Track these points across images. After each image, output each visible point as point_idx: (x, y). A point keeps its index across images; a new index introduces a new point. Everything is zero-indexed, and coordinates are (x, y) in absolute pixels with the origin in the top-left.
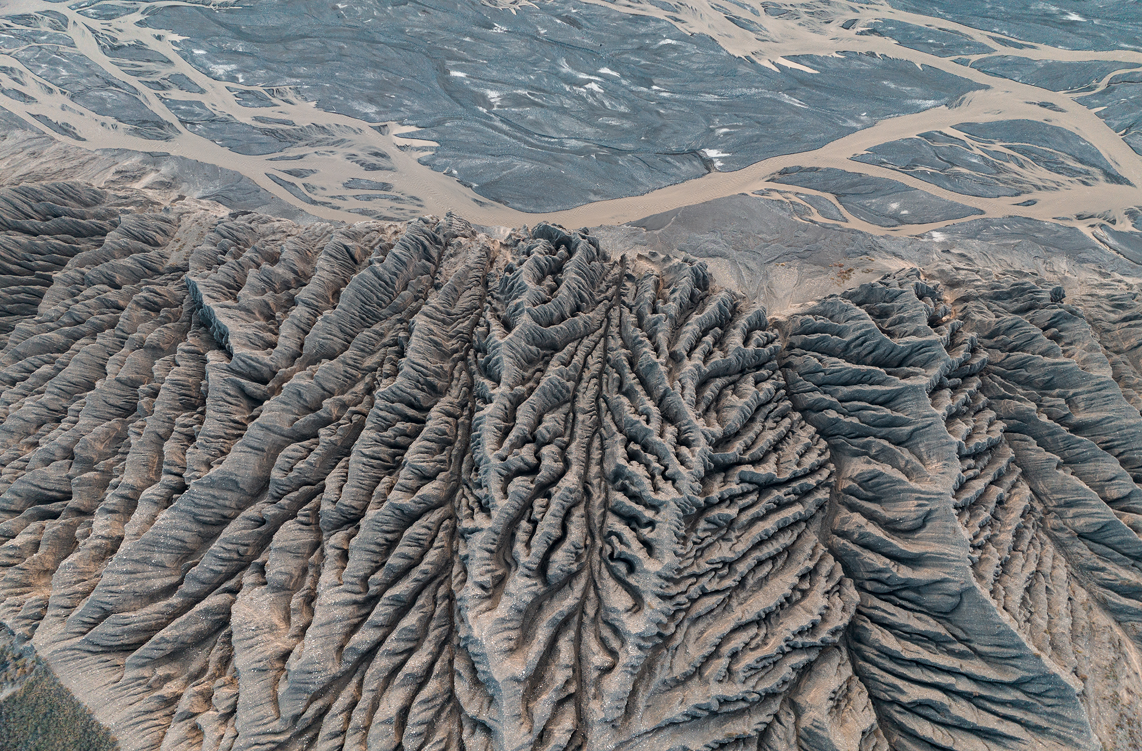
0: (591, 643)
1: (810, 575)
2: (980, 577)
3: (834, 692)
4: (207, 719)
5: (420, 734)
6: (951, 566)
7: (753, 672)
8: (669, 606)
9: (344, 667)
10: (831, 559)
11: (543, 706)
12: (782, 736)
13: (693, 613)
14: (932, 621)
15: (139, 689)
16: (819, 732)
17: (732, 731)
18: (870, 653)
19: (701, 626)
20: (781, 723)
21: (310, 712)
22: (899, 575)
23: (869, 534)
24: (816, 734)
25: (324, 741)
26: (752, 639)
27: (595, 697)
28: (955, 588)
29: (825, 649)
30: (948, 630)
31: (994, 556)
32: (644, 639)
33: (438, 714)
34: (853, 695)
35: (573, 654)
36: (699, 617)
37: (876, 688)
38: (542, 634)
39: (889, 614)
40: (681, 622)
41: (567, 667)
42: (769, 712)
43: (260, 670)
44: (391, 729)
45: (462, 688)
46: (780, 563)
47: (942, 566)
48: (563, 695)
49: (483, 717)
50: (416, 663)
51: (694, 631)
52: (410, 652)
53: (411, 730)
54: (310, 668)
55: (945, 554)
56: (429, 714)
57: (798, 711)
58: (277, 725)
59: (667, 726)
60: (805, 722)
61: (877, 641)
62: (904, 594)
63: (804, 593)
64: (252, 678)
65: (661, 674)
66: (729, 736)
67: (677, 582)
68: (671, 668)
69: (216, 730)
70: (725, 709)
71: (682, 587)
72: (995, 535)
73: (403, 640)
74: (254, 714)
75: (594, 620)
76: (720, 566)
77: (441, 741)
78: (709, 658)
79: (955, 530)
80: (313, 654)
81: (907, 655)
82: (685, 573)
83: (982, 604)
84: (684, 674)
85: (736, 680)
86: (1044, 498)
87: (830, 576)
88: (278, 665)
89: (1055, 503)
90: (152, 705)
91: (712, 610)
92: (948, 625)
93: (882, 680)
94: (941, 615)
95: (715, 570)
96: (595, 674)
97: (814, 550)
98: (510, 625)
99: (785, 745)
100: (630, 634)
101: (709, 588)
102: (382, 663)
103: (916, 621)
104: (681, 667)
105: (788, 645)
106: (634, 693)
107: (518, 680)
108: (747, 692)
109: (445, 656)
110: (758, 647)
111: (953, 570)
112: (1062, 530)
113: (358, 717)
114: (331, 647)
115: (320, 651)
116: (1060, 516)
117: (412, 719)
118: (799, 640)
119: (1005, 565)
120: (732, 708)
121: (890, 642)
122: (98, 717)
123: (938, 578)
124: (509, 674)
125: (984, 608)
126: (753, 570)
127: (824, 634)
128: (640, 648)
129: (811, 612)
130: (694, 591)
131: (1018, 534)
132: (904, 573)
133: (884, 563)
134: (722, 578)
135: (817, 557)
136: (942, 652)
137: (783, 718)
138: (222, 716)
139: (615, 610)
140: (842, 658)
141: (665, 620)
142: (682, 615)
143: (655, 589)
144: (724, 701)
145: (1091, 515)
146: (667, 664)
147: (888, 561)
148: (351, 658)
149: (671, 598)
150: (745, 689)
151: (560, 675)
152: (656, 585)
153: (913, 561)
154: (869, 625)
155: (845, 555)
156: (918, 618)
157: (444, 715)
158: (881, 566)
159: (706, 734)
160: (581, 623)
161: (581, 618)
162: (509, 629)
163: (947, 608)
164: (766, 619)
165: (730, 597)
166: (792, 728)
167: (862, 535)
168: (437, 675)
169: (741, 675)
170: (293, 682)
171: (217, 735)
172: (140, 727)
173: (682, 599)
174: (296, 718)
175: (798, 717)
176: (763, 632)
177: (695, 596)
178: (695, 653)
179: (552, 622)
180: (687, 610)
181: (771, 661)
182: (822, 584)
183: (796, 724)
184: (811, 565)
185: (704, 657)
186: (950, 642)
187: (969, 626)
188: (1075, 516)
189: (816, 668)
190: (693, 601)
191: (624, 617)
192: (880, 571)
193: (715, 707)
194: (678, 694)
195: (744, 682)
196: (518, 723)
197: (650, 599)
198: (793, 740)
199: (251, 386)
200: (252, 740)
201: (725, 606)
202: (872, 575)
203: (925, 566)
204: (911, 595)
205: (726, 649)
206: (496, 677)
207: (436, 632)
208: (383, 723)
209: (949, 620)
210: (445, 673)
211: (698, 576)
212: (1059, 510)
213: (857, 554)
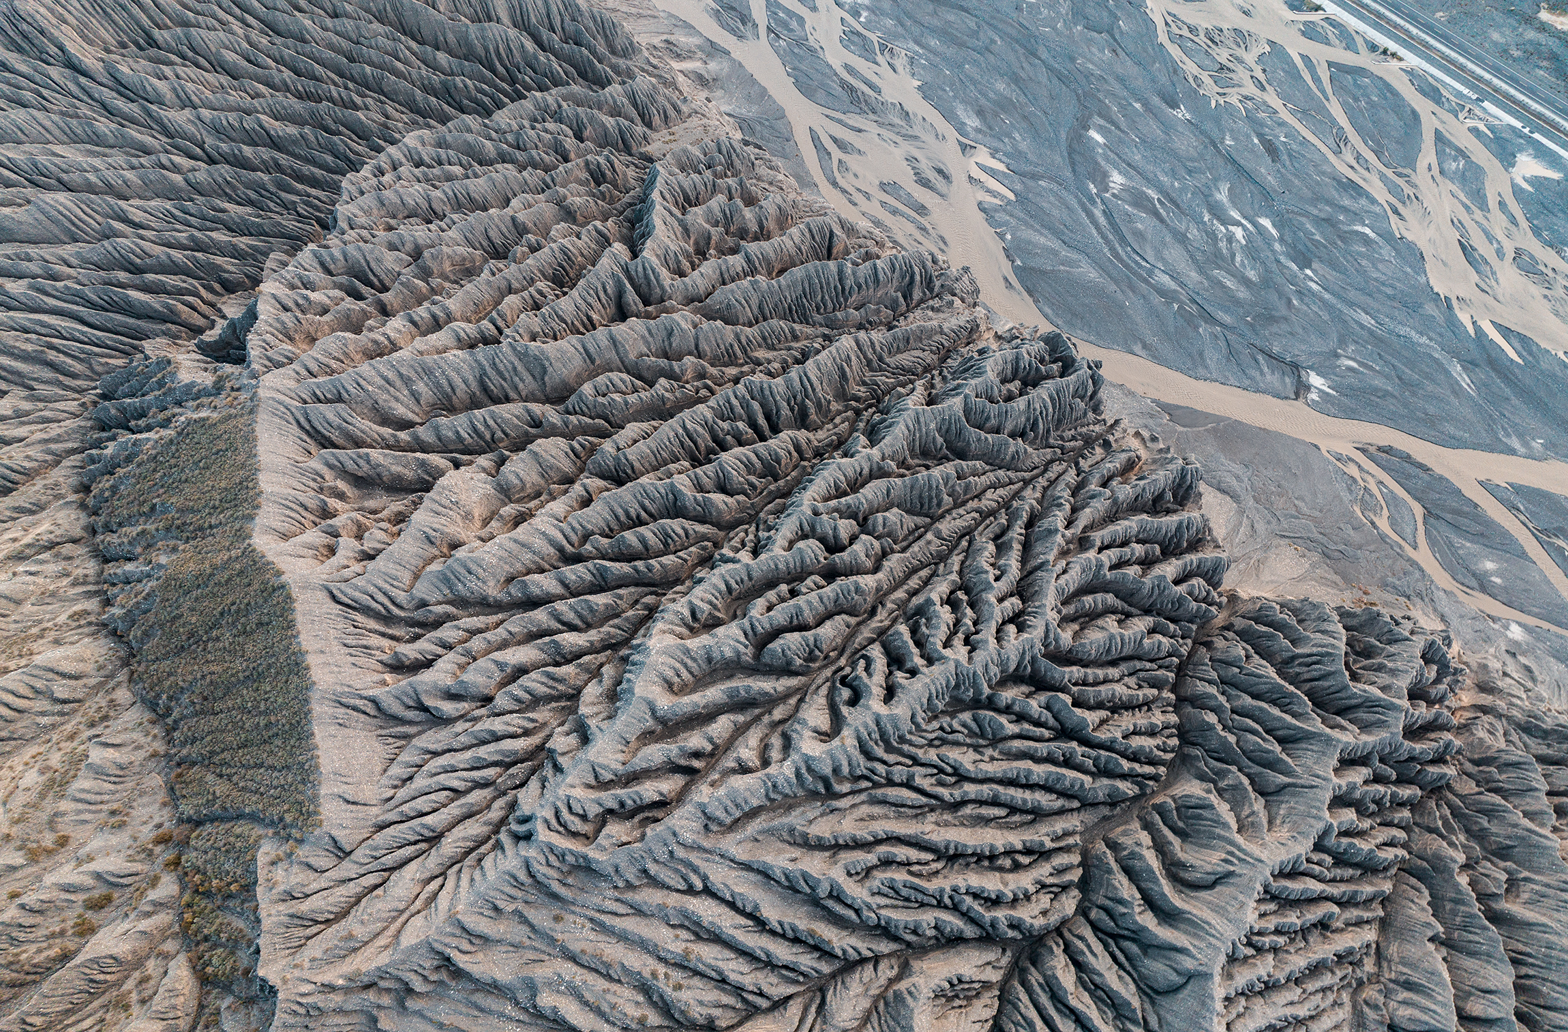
0: (753, 738)
1: (1040, 854)
2: (1229, 976)
3: (960, 981)
4: (347, 545)
5: (519, 701)
6: (1203, 940)
7: (892, 893)
8: (862, 763)
9: (501, 596)
10: (1075, 859)
11: (655, 753)
12: (865, 980)
13: (879, 792)
14: (1132, 987)
15: (312, 484)
16: (909, 1000)
17: (819, 931)
18: (1034, 977)
19: (877, 810)
20: (875, 969)
21: (439, 609)
22: (1138, 918)
23: (1141, 857)
24: (903, 1000)
25: (429, 640)
26: (918, 863)
27: (712, 785)
28: (1188, 964)
29: (988, 937)
30: (1143, 1010)
31: (1265, 967)
32: (809, 769)
33: (550, 699)
34: (978, 1004)
35: (726, 735)
36: (883, 802)
37: (1009, 1018)
38: (714, 694)
39: (1092, 952)
40: (860, 791)
41: (710, 740)
42: (874, 947)
43: (428, 538)
44: (498, 676)
45: (592, 691)
46: (1016, 818)
47: (1195, 935)
48: (683, 762)
49: (592, 723)
50: (571, 640)
51: (865, 810)
52: (572, 628)
53: (514, 689)
54: (473, 567)
55: (1209, 924)
56: (542, 690)
57: (905, 970)
58: (401, 597)
59: (759, 872)
60: (902, 986)
61: (1053, 968)
62: (1127, 944)
63: (1017, 867)
64: (416, 539)
65: (795, 819)
66: (812, 933)
67: (889, 749)
68: (811, 822)
69: (348, 558)
70: (830, 904)
71: (891, 758)
72: (1287, 952)
73: (576, 612)
74: (392, 568)
75: (775, 725)
76: (949, 770)
77: (533, 720)
78: (858, 845)
79: (1242, 905)
80: (487, 557)
81: (1073, 1002)
82: (906, 747)
83: (1204, 1000)
84: (820, 839)
85: (868, 884)
86: (1385, 964)
87: (1060, 871)
88: (445, 550)
89: (1393, 976)
90: (312, 504)
91: (903, 806)
92: (1147, 1006)
93: (1023, 1010)
94: (1151, 991)
95: (941, 771)
96: (733, 764)
97: (1067, 834)
98: (689, 662)
99: (861, 990)
100: (798, 750)
101: (918, 781)
102: (540, 616)
103: (1115, 978)
104: (823, 829)
105: (951, 897)
106: (754, 813)
107: (653, 711)
108: (870, 908)
109: (602, 657)
110: (919, 875)
111: (1203, 945)
112: (1376, 1007)
113: (476, 644)
114: (507, 567)
115: (494, 561)
116: (1387, 994)
117: (524, 680)
118: (968, 900)
119: (1270, 987)
120: (839, 909)
121: (1067, 978)
122: (261, 477)
123: (1179, 944)
124: (650, 696)
125: (1203, 1004)
126: (981, 803)
127: (1001, 914)
128: (798, 775)
129: (1006, 884)
130: (899, 773)
131: (1316, 969)
132: (1148, 920)
133: (1132, 896)
134: (941, 784)
135: (1062, 844)
136: (1116, 1027)
137: (883, 965)
138: (363, 552)
139: (804, 723)
140: (998, 960)
141: (845, 770)
142: (865, 784)
143: (862, 729)
144: (837, 895)
145: (1425, 1010)
146: (811, 815)
147: (1138, 896)
148: (515, 590)
149: (869, 756)
150: (869, 900)
151: (695, 740)
152: (866, 726)
153: (1167, 915)
154: (1058, 951)
155: (1096, 867)
156: (1120, 977)
157: (554, 704)
158: (1126, 896)
159: (790, 912)
160: (758, 719)
161: (762, 714)
162: (685, 666)
163: (1161, 984)
164: (953, 857)
165: (932, 810)
166: (883, 981)
167: (1133, 855)
168: (580, 665)
169: (877, 883)
170: (449, 567)
171: (346, 562)
172: (288, 512)
173: (881, 768)
174: (423, 604)
175: (899, 978)
176: (939, 865)
177: (897, 779)
178: (848, 827)
179: (733, 693)
180: (876, 785)
181: (920, 897)
182: (1043, 871)
183: (891, 981)
184: (1049, 845)
185: (854, 839)
186: (1135, 1022)
187: (1169, 1018)
188: (1404, 1002)
189: (961, 948)
190: (891, 783)
191: (807, 733)
192: (1121, 902)
193: (823, 891)
194: (796, 852)
195: (873, 894)
196: (620, 747)
197: (848, 738)
198: (874, 991)
199: (631, 296)
200: (371, 589)
201: (919, 812)
202: (1108, 903)
203: (1176, 928)
204: (1134, 948)
205: (883, 849)
206: (637, 690)
207: (612, 630)
208: (495, 662)
209: (1153, 1003)
210: (588, 671)
211: (916, 762)
212: (1391, 985)
213: (1110, 871)
